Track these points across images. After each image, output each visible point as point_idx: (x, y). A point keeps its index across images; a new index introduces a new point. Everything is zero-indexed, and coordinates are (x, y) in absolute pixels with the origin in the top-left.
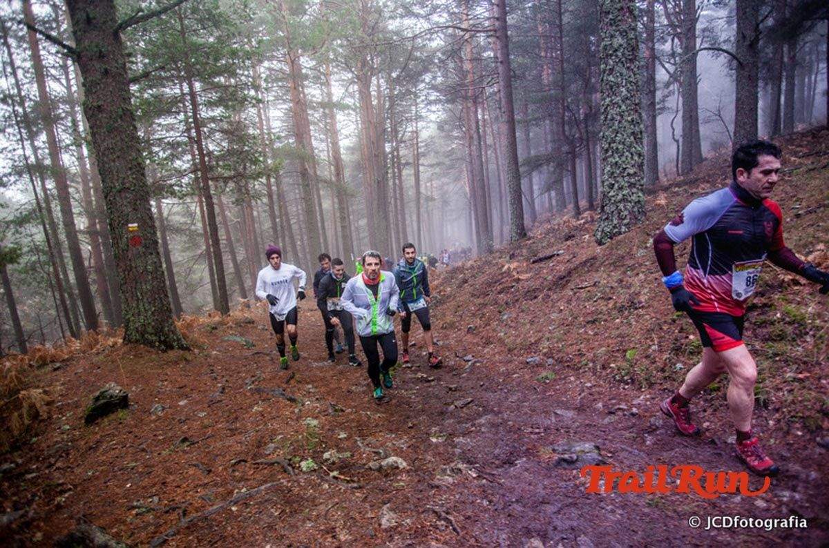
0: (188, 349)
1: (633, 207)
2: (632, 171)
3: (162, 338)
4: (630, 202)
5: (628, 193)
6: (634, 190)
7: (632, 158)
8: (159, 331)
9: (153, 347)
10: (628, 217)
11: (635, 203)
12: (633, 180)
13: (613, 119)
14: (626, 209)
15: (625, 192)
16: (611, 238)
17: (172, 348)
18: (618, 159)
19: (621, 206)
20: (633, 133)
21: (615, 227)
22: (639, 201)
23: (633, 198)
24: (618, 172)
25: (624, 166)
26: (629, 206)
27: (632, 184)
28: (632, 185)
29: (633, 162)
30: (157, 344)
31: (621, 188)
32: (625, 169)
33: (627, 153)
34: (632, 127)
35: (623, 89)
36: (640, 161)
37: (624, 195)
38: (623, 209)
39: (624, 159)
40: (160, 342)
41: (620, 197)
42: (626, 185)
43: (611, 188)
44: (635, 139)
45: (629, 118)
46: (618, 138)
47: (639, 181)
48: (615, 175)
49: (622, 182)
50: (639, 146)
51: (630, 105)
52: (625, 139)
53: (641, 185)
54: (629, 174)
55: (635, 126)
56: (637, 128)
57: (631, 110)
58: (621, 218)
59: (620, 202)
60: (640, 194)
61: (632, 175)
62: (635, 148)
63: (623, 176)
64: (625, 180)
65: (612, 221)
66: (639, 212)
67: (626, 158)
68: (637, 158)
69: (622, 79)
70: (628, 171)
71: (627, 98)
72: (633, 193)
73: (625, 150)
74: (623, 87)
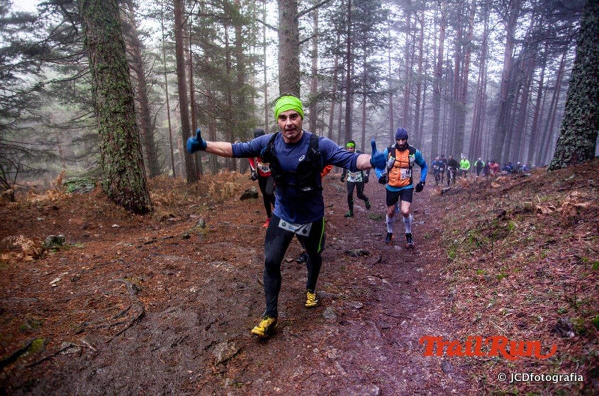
1: (577, 150)
2: (580, 123)
4: (575, 146)
5: (574, 139)
6: (580, 137)
7: (583, 113)
10: (570, 157)
11: (580, 148)
12: (580, 130)
15: (571, 138)
18: (571, 112)
19: (566, 148)
20: (587, 93)
21: (558, 163)
22: (582, 147)
23: (578, 143)
24: (570, 122)
25: (575, 118)
26: (573, 149)
27: (578, 132)
28: (577, 134)
29: (583, 116)
31: (569, 135)
32: (575, 120)
33: (579, 108)
34: (589, 88)
35: (587, 58)
36: (591, 116)
37: (570, 140)
38: (567, 150)
39: (575, 112)
41: (567, 141)
42: (573, 132)
43: (563, 134)
44: (590, 97)
45: (587, 81)
46: (574, 96)
47: (588, 131)
48: (567, 124)
49: (570, 130)
50: (593, 104)
51: (590, 71)
52: (580, 97)
53: (588, 135)
54: (577, 125)
55: (591, 87)
56: (593, 89)
57: (590, 75)
58: (564, 157)
59: (566, 144)
60: (586, 141)
61: (580, 126)
62: (588, 105)
63: (572, 126)
64: (574, 128)
65: (558, 157)
66: (582, 155)
67: (578, 112)
68: (588, 113)
69: (588, 50)
70: (577, 122)
71: (588, 65)
72: (578, 140)
73: (578, 106)
74: (587, 56)
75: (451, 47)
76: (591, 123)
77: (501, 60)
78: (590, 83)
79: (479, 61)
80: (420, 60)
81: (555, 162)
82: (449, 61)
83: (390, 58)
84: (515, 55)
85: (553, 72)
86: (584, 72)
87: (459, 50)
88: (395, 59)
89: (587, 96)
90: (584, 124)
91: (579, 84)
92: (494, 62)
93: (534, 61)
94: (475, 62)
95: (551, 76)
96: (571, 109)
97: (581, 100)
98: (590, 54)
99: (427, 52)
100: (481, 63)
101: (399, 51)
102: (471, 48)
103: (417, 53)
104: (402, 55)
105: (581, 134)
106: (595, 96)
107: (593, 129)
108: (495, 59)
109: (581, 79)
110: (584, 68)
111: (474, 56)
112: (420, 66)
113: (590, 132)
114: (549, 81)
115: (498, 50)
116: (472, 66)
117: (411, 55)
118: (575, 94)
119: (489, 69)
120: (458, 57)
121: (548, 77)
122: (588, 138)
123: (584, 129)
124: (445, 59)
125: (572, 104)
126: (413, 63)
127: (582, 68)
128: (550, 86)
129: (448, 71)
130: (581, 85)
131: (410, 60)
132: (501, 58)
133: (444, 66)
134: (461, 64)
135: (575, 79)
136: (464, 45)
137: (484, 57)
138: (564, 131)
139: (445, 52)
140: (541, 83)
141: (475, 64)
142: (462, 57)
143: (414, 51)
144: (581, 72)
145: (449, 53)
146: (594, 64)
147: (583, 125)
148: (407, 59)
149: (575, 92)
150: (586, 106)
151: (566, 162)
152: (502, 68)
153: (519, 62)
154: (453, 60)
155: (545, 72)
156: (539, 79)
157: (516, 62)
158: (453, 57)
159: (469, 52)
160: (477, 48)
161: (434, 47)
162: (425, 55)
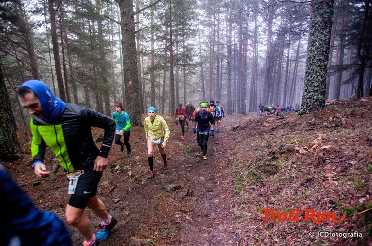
1: (315, 102)
2: (316, 84)
5: (313, 95)
7: (317, 78)
10: (311, 106)
11: (316, 100)
12: (316, 89)
14: (310, 102)
15: (311, 94)
18: (310, 78)
19: (308, 101)
20: (319, 66)
22: (318, 100)
23: (315, 98)
24: (309, 84)
25: (312, 82)
26: (312, 101)
28: (314, 91)
29: (317, 80)
31: (309, 92)
32: (312, 83)
33: (314, 75)
34: (319, 62)
35: (317, 44)
36: (322, 80)
37: (310, 96)
39: (312, 78)
41: (308, 96)
42: (312, 90)
43: (306, 91)
44: (320, 68)
45: (318, 58)
46: (311, 68)
47: (320, 89)
49: (310, 89)
50: (322, 72)
51: (319, 52)
52: (314, 68)
53: (321, 92)
54: (314, 86)
55: (321, 62)
56: (322, 63)
57: (320, 54)
58: (307, 106)
59: (308, 98)
60: (320, 96)
61: (316, 86)
62: (320, 73)
63: (311, 86)
64: (312, 88)
66: (318, 105)
67: (314, 78)
68: (320, 78)
69: (317, 38)
70: (314, 84)
71: (318, 48)
72: (315, 95)
73: (314, 74)
74: (317, 42)
75: (236, 36)
76: (322, 84)
77: (265, 44)
78: (320, 59)
79: (253, 45)
80: (218, 44)
81: (302, 110)
82: (235, 45)
83: (200, 42)
84: (273, 41)
85: (294, 51)
86: (316, 52)
87: (241, 38)
88: (203, 43)
89: (318, 68)
91: (313, 60)
92: (261, 45)
93: (283, 45)
94: (250, 45)
95: (293, 54)
96: (310, 76)
97: (315, 70)
98: (319, 41)
99: (222, 38)
100: (254, 46)
101: (206, 38)
102: (247, 37)
103: (216, 40)
104: (207, 40)
105: (317, 91)
106: (323, 67)
107: (323, 89)
108: (262, 43)
109: (315, 57)
110: (316, 49)
111: (250, 41)
112: (218, 47)
113: (322, 90)
114: (292, 56)
115: (263, 37)
116: (249, 47)
117: (212, 41)
118: (312, 66)
119: (259, 49)
120: (241, 42)
121: (292, 54)
122: (321, 94)
123: (318, 88)
124: (233, 43)
125: (310, 73)
126: (214, 45)
128: (293, 59)
129: (235, 50)
130: (315, 61)
131: (212, 44)
132: (265, 43)
133: (232, 47)
134: (242, 46)
135: (311, 56)
136: (244, 35)
137: (255, 42)
138: (307, 90)
139: (233, 39)
140: (288, 57)
141: (251, 46)
142: (243, 42)
143: (214, 38)
144: (314, 52)
145: (235, 39)
146: (321, 47)
147: (317, 86)
148: (211, 43)
149: (311, 65)
150: (318, 74)
152: (266, 48)
153: (275, 45)
154: (238, 44)
155: (290, 51)
156: (286, 55)
157: (273, 45)
158: (238, 42)
159: (247, 39)
160: (251, 36)
161: (227, 36)
162: (221, 41)
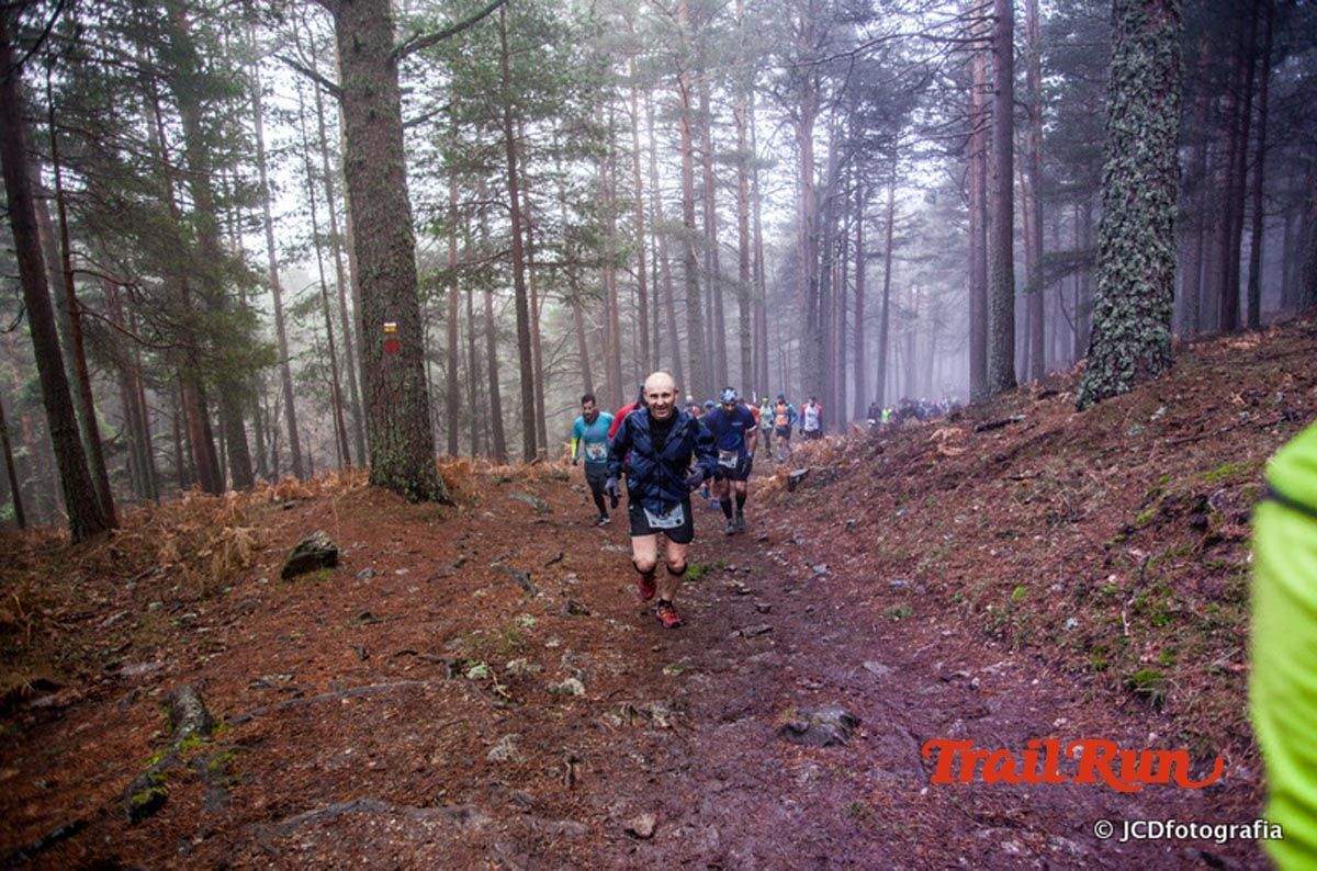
0: (450, 503)
1: (1144, 350)
2: (1145, 287)
3: (415, 484)
4: (1139, 341)
5: (1135, 325)
6: (1148, 320)
7: (1147, 265)
8: (411, 473)
9: (400, 493)
10: (1132, 367)
11: (1149, 343)
12: (1146, 303)
13: (1118, 195)
14: (1129, 352)
15: (1129, 323)
16: (1097, 401)
17: (426, 498)
18: (1121, 265)
19: (1121, 347)
20: (1153, 221)
21: (1106, 382)
22: (1156, 341)
23: (1144, 334)
24: (1120, 287)
25: (1132, 278)
26: (1136, 347)
27: (1144, 309)
28: (1142, 312)
29: (1150, 272)
30: (407, 490)
31: (1123, 316)
32: (1133, 283)
33: (1139, 256)
34: (1152, 209)
35: (1141, 144)
36: (1164, 270)
37: (1127, 328)
38: (1123, 352)
39: (1131, 265)
40: (411, 488)
41: (1120, 330)
42: (1133, 310)
43: (1108, 315)
44: (1157, 231)
45: (1148, 196)
46: (1123, 229)
47: (1160, 305)
48: (1115, 292)
49: (1126, 305)
50: (1164, 244)
51: (1151, 172)
52: (1137, 231)
53: (1162, 313)
54: (1139, 293)
55: (1158, 208)
58: (1118, 368)
59: (1119, 339)
60: (1160, 329)
61: (1145, 294)
62: (1156, 248)
63: (1128, 296)
64: (1132, 302)
65: (1104, 370)
66: (1155, 360)
67: (1136, 264)
68: (1157, 265)
69: (1140, 126)
70: (1137, 287)
72: (1144, 326)
73: (1135, 250)
74: (1141, 139)
76: (1163, 285)
78: (1153, 199)
81: (1100, 381)
86: (1138, 176)
90: (1153, 291)
91: (1130, 201)
96: (1120, 259)
97: (1139, 238)
98: (1146, 136)
105: (1150, 312)
106: (1165, 227)
109: (1135, 191)
110: (1139, 165)
113: (1165, 307)
118: (1126, 224)
122: (1162, 321)
123: (1154, 300)
125: (1122, 247)
127: (1133, 166)
130: (1137, 204)
135: (1121, 190)
138: (1110, 309)
144: (1133, 174)
147: (1151, 293)
149: (1124, 219)
150: (1153, 249)
151: (1125, 380)
